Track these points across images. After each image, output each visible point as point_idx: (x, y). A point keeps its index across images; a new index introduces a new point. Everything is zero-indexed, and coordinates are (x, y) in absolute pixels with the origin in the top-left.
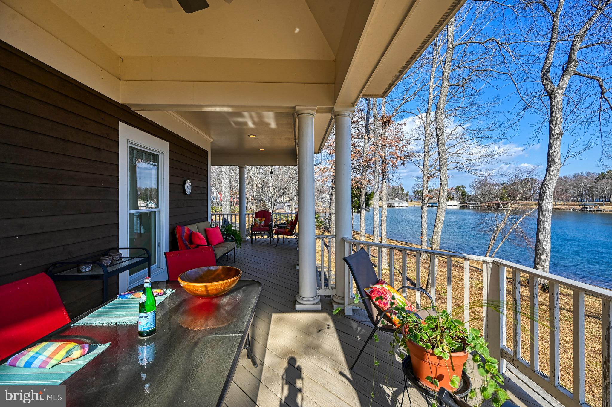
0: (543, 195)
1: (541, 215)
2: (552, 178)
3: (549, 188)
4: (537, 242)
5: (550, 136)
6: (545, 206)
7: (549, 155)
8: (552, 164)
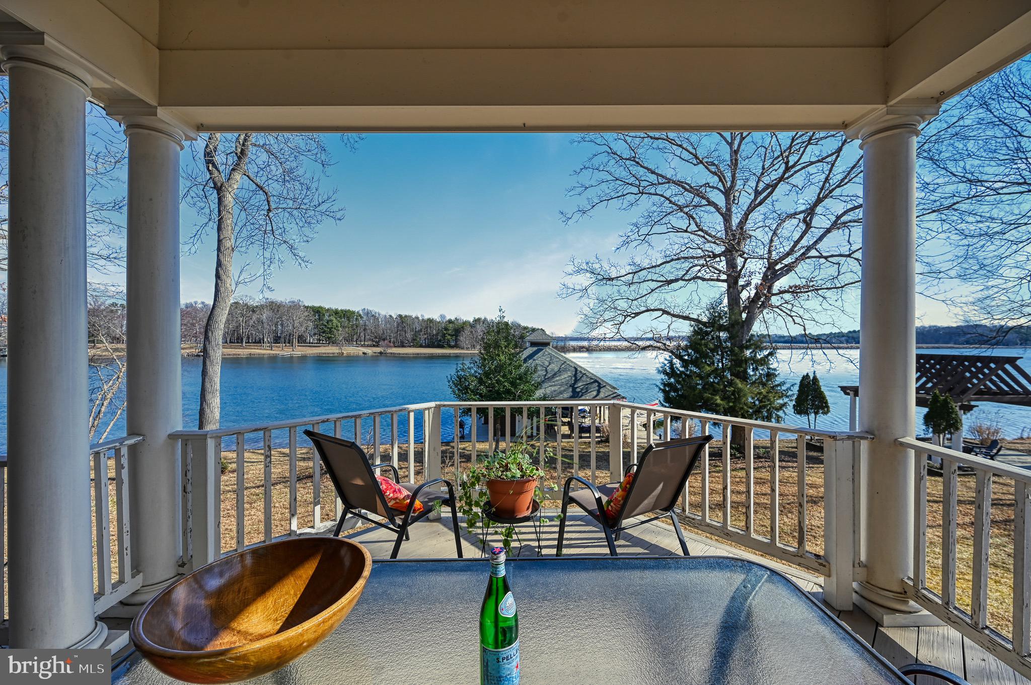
0: (210, 334)
1: (208, 363)
2: (223, 309)
3: (218, 324)
4: (202, 405)
5: (219, 249)
6: (214, 350)
7: (218, 276)
8: (222, 289)
